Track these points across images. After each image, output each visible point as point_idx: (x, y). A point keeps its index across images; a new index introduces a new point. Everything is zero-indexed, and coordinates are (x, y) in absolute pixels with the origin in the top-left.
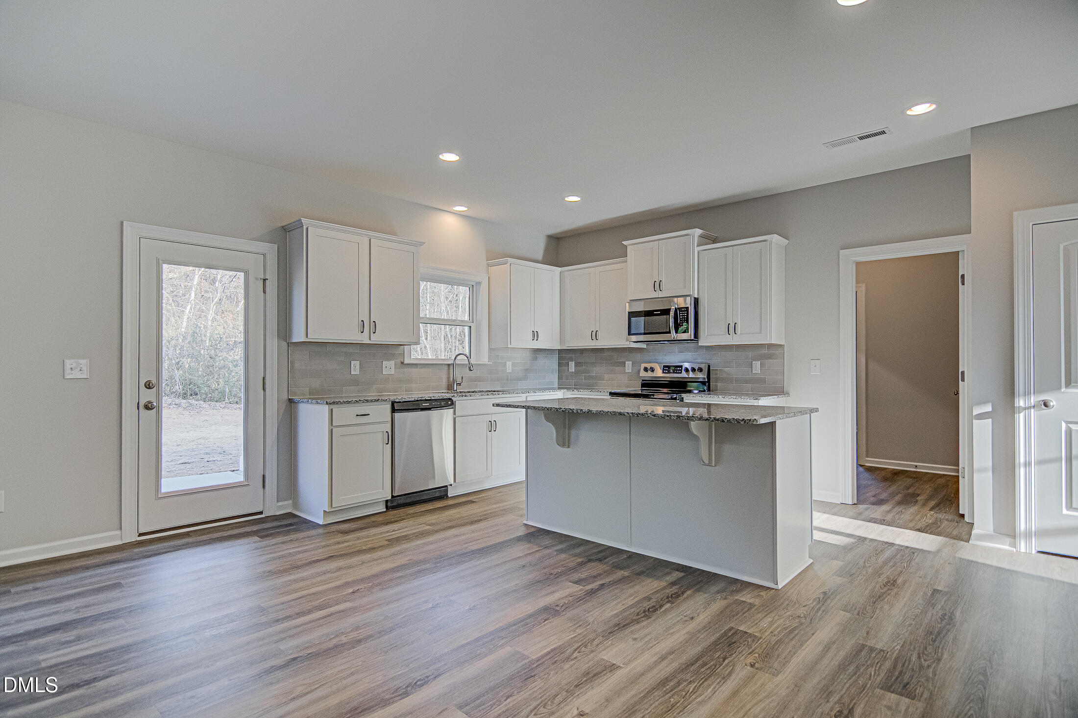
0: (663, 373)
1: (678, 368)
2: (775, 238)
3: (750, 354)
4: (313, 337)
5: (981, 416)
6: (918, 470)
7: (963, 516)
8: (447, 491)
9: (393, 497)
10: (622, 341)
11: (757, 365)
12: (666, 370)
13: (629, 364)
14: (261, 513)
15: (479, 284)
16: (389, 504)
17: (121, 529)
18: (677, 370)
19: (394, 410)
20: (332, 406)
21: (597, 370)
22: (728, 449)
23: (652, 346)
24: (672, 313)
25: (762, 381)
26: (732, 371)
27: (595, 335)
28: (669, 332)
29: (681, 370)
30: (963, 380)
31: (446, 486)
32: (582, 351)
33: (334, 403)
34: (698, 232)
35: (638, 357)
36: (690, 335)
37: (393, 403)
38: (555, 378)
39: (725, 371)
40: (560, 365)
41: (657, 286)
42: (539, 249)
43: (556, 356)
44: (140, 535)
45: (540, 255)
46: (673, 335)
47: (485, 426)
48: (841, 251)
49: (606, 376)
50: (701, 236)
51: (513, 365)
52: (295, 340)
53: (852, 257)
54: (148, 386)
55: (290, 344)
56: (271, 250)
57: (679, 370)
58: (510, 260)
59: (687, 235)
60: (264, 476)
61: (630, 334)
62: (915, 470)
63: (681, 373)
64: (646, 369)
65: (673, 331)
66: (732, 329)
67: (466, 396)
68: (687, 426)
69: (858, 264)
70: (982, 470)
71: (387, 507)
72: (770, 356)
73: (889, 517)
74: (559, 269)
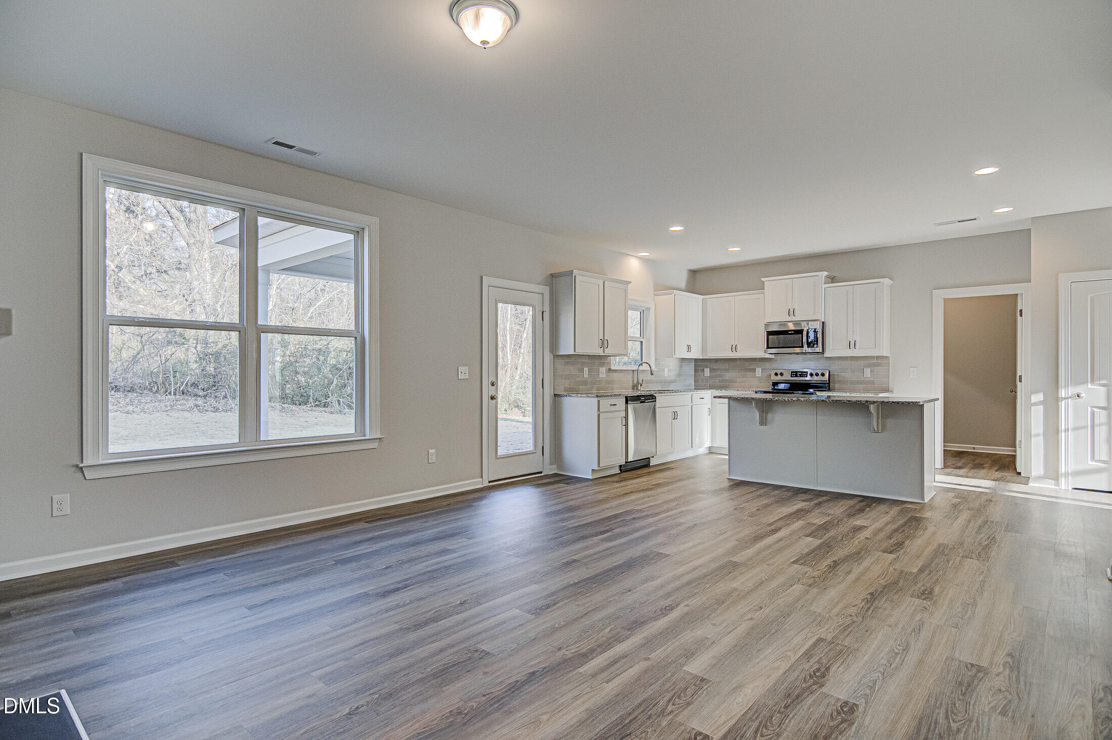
0: (791, 377)
1: (803, 374)
2: (887, 281)
3: (862, 363)
4: (580, 351)
5: (1036, 404)
6: (975, 451)
7: (1019, 474)
8: (649, 462)
9: (626, 462)
10: (760, 352)
11: (868, 372)
12: (794, 375)
13: (759, 372)
14: (541, 472)
15: (649, 309)
16: (622, 468)
17: (482, 478)
18: (803, 375)
19: (627, 403)
20: (599, 399)
21: (729, 375)
22: (890, 422)
23: (779, 357)
24: (805, 333)
25: (872, 382)
26: (848, 375)
27: (734, 348)
28: (802, 347)
29: (807, 375)
30: (1020, 381)
31: (649, 458)
32: (716, 360)
33: (601, 396)
34: (825, 273)
35: (767, 365)
36: (819, 349)
37: (626, 398)
38: (692, 381)
39: (842, 376)
40: (696, 371)
41: (789, 313)
42: (682, 279)
43: (693, 365)
44: (490, 482)
45: (683, 285)
46: (806, 348)
47: (670, 415)
48: (934, 291)
49: (739, 380)
50: (826, 277)
51: (669, 370)
52: (562, 353)
53: (940, 296)
54: (493, 385)
55: (556, 356)
56: (546, 290)
57: (805, 375)
58: (675, 291)
59: (817, 276)
60: (543, 447)
61: (768, 347)
62: (973, 451)
63: (807, 377)
64: (776, 374)
65: (805, 346)
66: (851, 345)
67: (662, 393)
68: (868, 407)
69: (945, 300)
70: (1037, 435)
71: (621, 470)
72: (878, 365)
73: (970, 474)
74: (702, 297)
